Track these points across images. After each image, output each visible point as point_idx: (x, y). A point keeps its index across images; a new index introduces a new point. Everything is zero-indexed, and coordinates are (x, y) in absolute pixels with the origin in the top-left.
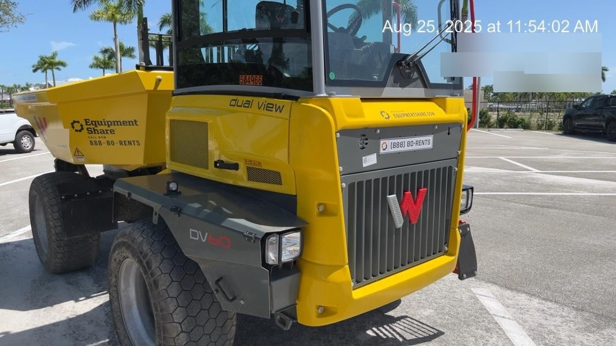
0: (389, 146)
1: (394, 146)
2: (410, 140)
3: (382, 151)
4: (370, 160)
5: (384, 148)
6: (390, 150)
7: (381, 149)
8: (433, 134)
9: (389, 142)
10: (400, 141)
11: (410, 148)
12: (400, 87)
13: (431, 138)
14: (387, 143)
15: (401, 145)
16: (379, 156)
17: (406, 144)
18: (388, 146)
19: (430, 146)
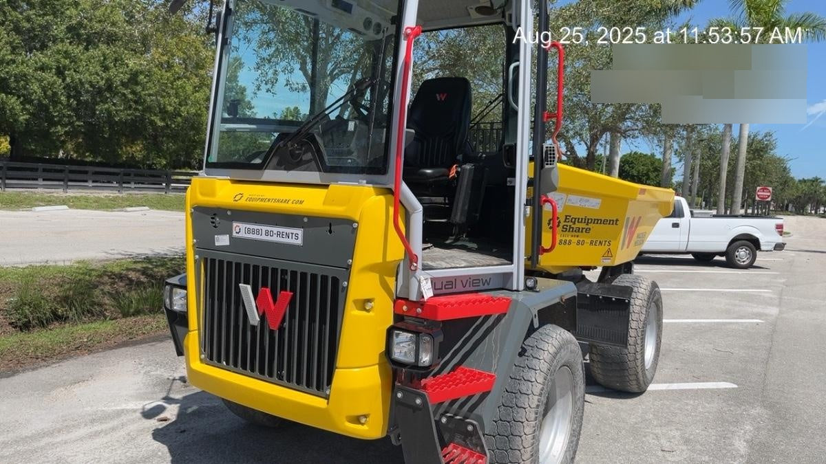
0: (243, 231)
1: (249, 231)
2: (269, 229)
3: (234, 234)
4: (222, 240)
5: (238, 231)
6: (243, 235)
7: (234, 232)
8: (303, 227)
9: (243, 226)
10: (256, 227)
11: (269, 238)
12: (285, 169)
13: (300, 232)
14: (241, 227)
15: (258, 232)
16: (231, 238)
17: (264, 233)
18: (241, 230)
19: (299, 242)
